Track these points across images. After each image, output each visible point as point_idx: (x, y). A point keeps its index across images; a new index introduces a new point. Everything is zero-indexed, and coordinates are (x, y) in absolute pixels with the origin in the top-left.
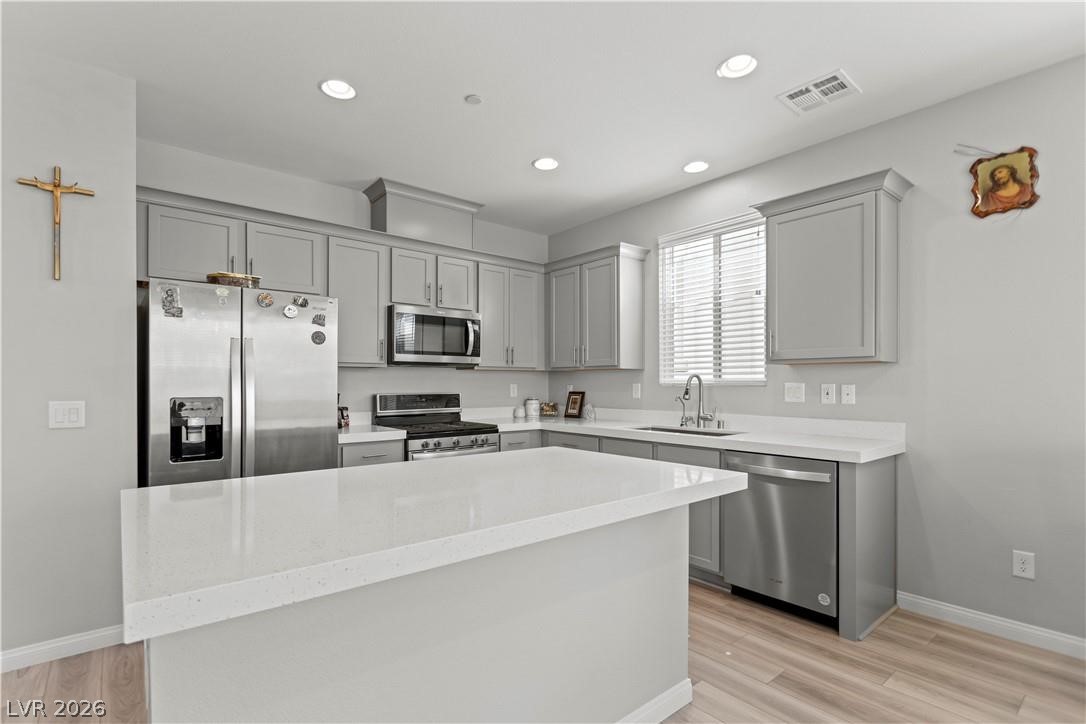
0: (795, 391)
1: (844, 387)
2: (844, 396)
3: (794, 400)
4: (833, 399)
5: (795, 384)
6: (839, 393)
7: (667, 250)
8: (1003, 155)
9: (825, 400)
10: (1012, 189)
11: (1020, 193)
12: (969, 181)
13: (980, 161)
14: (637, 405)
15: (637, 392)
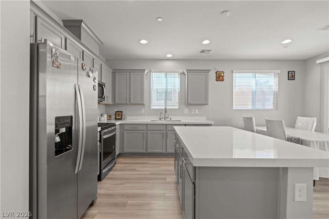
0: (186, 111)
1: (196, 110)
2: (196, 111)
3: (186, 113)
4: (194, 112)
5: (186, 109)
6: (195, 111)
7: (153, 74)
8: (220, 72)
9: (192, 113)
10: (221, 78)
11: (222, 79)
12: (215, 75)
13: (217, 72)
14: (143, 115)
15: (143, 111)
